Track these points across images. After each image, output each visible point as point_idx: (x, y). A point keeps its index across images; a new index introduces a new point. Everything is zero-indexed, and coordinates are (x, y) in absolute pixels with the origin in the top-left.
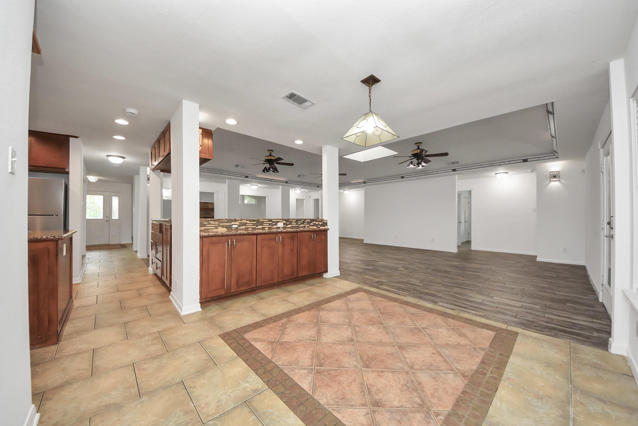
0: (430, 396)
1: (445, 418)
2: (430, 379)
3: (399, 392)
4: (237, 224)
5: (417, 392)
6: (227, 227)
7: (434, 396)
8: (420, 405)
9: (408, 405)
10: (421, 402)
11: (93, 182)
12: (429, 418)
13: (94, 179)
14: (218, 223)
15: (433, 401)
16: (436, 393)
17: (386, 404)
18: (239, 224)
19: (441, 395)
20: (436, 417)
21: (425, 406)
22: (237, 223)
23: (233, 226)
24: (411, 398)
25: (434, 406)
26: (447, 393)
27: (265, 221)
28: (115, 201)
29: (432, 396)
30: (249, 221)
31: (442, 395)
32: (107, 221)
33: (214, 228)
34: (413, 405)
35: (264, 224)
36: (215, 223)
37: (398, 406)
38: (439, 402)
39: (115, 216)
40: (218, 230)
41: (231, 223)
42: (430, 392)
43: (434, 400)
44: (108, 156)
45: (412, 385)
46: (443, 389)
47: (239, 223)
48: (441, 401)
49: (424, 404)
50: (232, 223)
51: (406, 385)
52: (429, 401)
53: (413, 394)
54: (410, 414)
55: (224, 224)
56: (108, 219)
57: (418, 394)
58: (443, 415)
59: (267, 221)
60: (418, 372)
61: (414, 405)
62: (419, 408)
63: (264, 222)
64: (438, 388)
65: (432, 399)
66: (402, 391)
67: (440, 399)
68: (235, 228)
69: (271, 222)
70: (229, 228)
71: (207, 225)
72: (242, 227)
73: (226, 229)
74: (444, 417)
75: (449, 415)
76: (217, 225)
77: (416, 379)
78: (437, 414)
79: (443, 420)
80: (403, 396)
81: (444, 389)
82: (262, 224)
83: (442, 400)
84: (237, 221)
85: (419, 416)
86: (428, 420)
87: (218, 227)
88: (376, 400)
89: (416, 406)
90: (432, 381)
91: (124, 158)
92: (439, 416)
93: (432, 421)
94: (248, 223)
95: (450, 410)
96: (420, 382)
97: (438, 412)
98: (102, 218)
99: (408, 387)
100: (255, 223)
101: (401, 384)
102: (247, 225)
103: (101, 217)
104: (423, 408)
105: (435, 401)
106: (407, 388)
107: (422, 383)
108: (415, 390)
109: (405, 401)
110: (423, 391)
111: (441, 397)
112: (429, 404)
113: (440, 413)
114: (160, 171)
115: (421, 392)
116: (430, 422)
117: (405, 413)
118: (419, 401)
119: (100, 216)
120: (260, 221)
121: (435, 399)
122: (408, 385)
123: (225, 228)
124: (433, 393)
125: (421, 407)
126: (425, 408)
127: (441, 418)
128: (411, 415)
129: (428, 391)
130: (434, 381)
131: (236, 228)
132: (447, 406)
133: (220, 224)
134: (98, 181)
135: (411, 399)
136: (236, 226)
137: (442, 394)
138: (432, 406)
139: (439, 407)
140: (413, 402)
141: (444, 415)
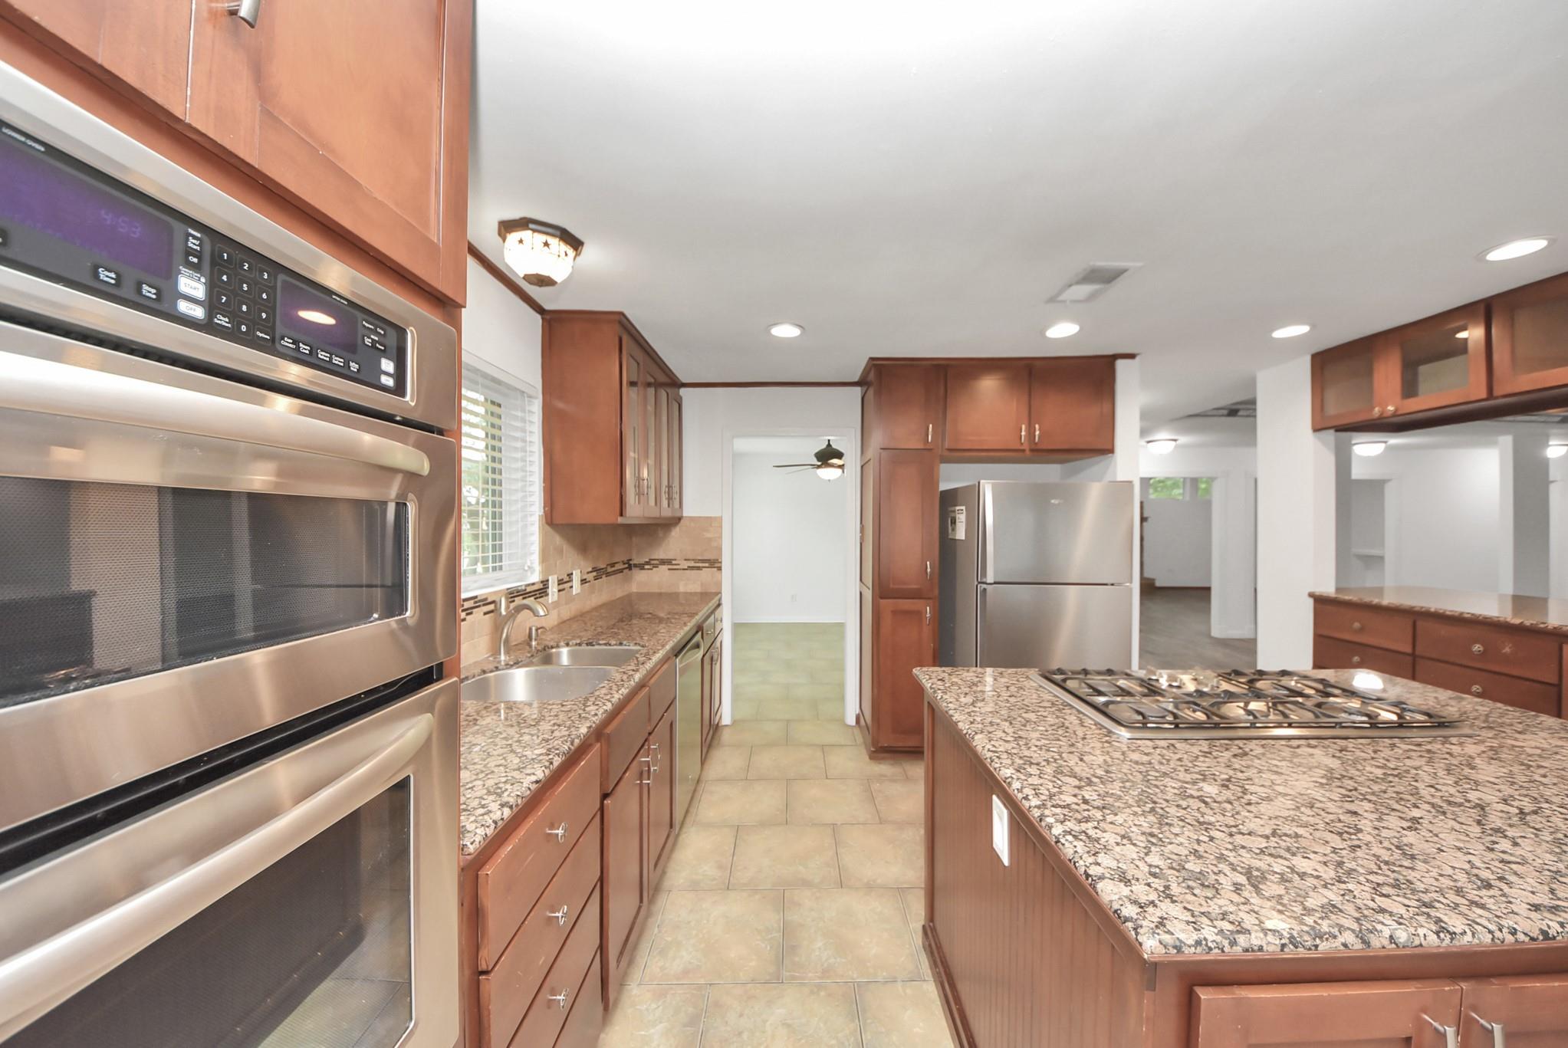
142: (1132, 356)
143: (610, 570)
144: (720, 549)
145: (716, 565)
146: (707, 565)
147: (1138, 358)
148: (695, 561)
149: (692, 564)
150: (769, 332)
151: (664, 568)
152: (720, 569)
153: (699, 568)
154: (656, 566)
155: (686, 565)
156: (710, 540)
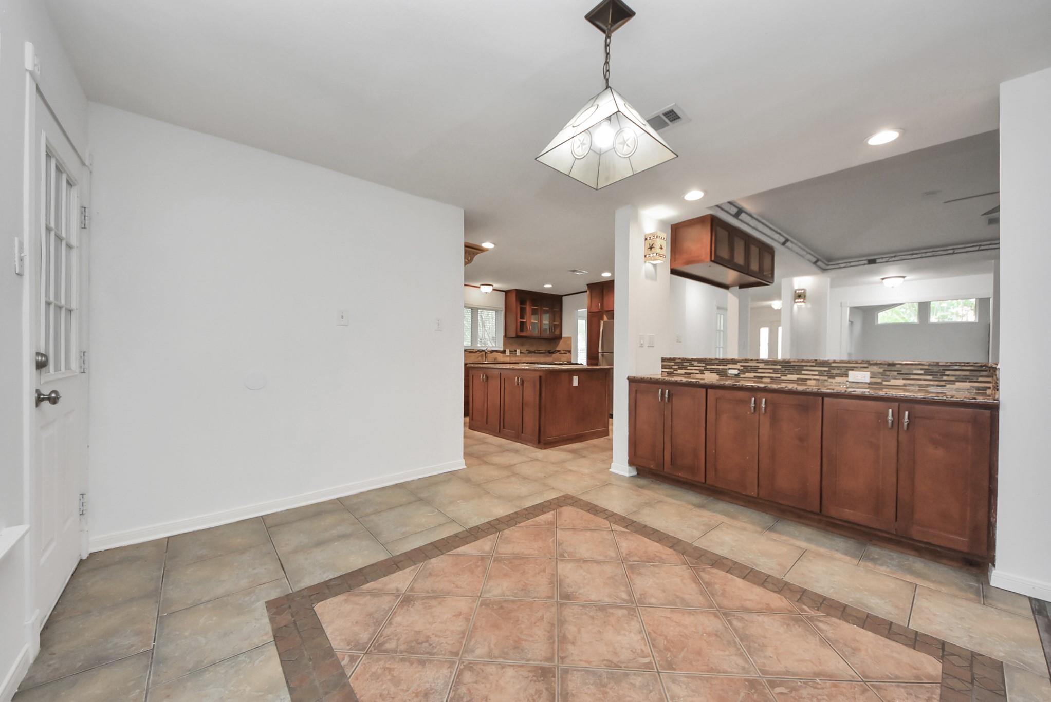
0: (387, 666)
1: (341, 665)
2: (428, 685)
3: (417, 629)
4: (738, 368)
5: (406, 652)
6: (719, 372)
7: (385, 670)
8: (382, 645)
9: (388, 631)
10: (384, 648)
12: (355, 646)
14: (704, 365)
15: (378, 666)
16: (389, 677)
17: (402, 608)
18: (742, 368)
19: (381, 683)
20: (349, 656)
21: (376, 651)
22: (738, 366)
23: (731, 372)
24: (398, 640)
25: (367, 661)
26: (381, 696)
27: (807, 366)
29: (388, 668)
30: (763, 364)
31: (382, 685)
33: (698, 372)
34: (386, 637)
35: (803, 372)
36: (699, 365)
37: (392, 620)
38: (371, 673)
40: (703, 375)
41: (726, 366)
42: (396, 670)
43: (378, 668)
45: (424, 650)
46: (392, 696)
47: (741, 366)
48: (370, 676)
49: (379, 651)
50: (728, 365)
51: (427, 642)
52: (379, 660)
53: (404, 644)
54: (374, 628)
55: (713, 367)
57: (402, 652)
58: (347, 665)
59: (814, 364)
60: (451, 672)
61: (384, 638)
62: (377, 642)
63: (805, 368)
64: (400, 688)
65: (382, 666)
66: (418, 632)
67: (376, 677)
68: (733, 376)
69: (826, 369)
70: (722, 374)
71: (689, 368)
72: (747, 375)
73: (718, 376)
74: (344, 665)
75: (343, 674)
76: (703, 368)
77: (435, 662)
78: (353, 659)
79: (340, 661)
80: (407, 631)
81: (393, 698)
82: (755, 369)
83: (372, 680)
84: (738, 363)
85: (365, 636)
86: (353, 644)
87: (705, 372)
88: (414, 601)
89: (382, 639)
90: (419, 685)
92: (349, 660)
93: (348, 647)
94: (760, 367)
95: (350, 680)
96: (425, 664)
97: (355, 661)
99: (421, 643)
100: (780, 367)
101: (432, 636)
102: (759, 371)
104: (373, 646)
105: (376, 668)
106: (420, 641)
107: (420, 667)
108: (411, 650)
109: (396, 630)
110: (402, 660)
111: (378, 681)
112: (376, 657)
113: (354, 664)
115: (401, 657)
116: (348, 645)
117: (378, 623)
118: (388, 646)
120: (792, 364)
121: (378, 670)
122: (425, 645)
123: (716, 374)
124: (392, 673)
125: (377, 644)
126: (373, 649)
127: (345, 660)
128: (371, 630)
129: (399, 668)
130: (419, 690)
131: (736, 375)
132: (357, 680)
133: (708, 367)
135: (396, 638)
136: (736, 372)
137: (383, 687)
138: (370, 659)
139: (362, 667)
140: (390, 639)
141: (347, 667)
143: (536, 351)
144: (571, 347)
145: (570, 352)
148: (566, 351)
150: (543, 286)
153: (566, 354)
154: (557, 353)
155: (563, 352)
156: (568, 344)
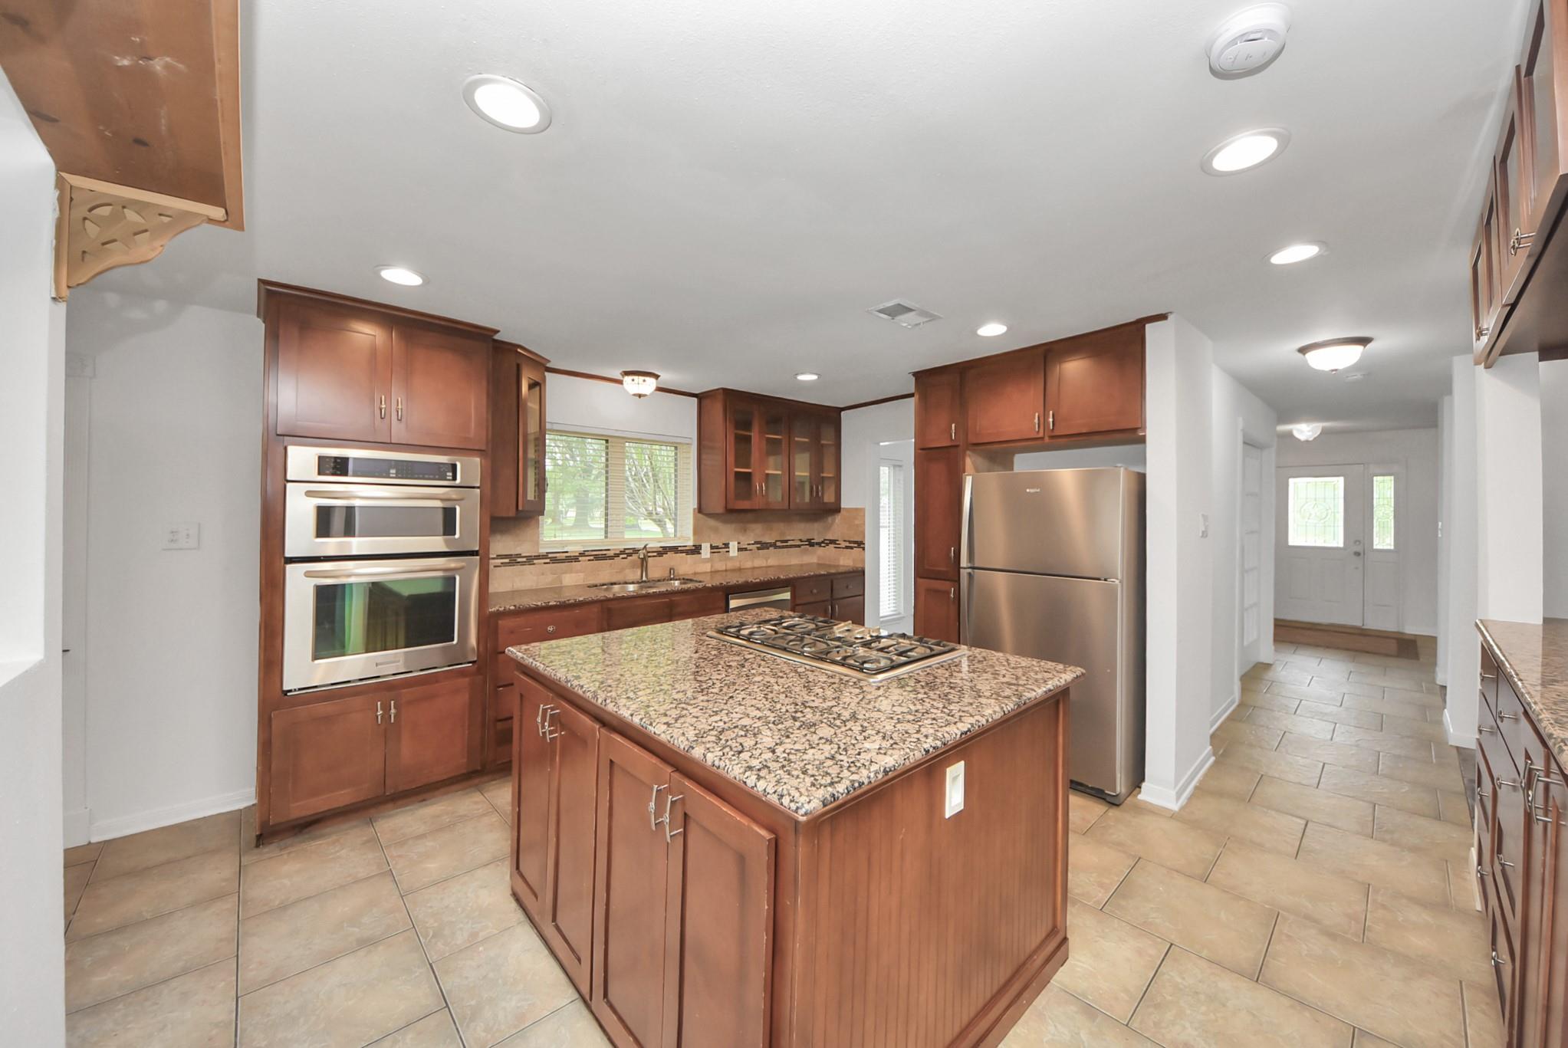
11: (1307, 441)
13: (1309, 431)
28: (1384, 489)
32: (1357, 554)
39: (1384, 539)
44: (1303, 350)
56: (1359, 549)
91: (1364, 341)
98: (1341, 545)
103: (1338, 541)
114: (1536, 354)
119: (1334, 537)
134: (1321, 433)
142: (1162, 317)
143: (778, 544)
144: (863, 533)
145: (862, 546)
146: (856, 545)
147: (1171, 317)
148: (850, 542)
149: (848, 544)
150: (796, 378)
151: (832, 546)
152: (864, 549)
153: (852, 548)
154: (827, 544)
155: (844, 544)
156: (857, 526)
